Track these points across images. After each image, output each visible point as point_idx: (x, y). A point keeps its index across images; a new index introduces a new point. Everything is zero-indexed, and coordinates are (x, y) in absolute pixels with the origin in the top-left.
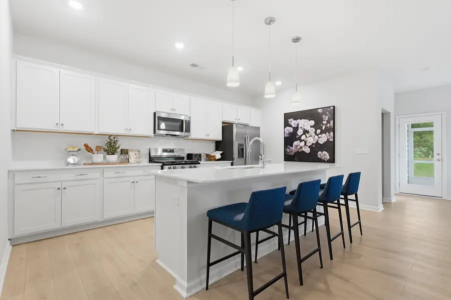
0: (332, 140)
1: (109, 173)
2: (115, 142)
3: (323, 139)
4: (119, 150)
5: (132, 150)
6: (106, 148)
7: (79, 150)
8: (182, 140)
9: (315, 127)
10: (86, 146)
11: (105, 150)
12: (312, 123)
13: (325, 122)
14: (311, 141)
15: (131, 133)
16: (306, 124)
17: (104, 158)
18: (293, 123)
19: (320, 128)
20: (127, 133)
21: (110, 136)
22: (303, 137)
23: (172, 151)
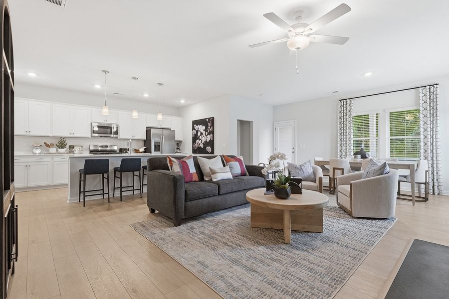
0: (212, 139)
1: (57, 159)
2: (65, 141)
3: (209, 138)
4: (68, 146)
5: (78, 146)
6: (58, 144)
7: (41, 146)
8: (113, 140)
9: (206, 130)
10: (45, 143)
11: (58, 146)
12: (204, 127)
13: (209, 128)
14: (204, 140)
15: (74, 136)
16: (201, 128)
17: (57, 150)
18: (196, 127)
19: (207, 131)
20: (71, 136)
21: (61, 138)
22: (200, 137)
23: (107, 146)
